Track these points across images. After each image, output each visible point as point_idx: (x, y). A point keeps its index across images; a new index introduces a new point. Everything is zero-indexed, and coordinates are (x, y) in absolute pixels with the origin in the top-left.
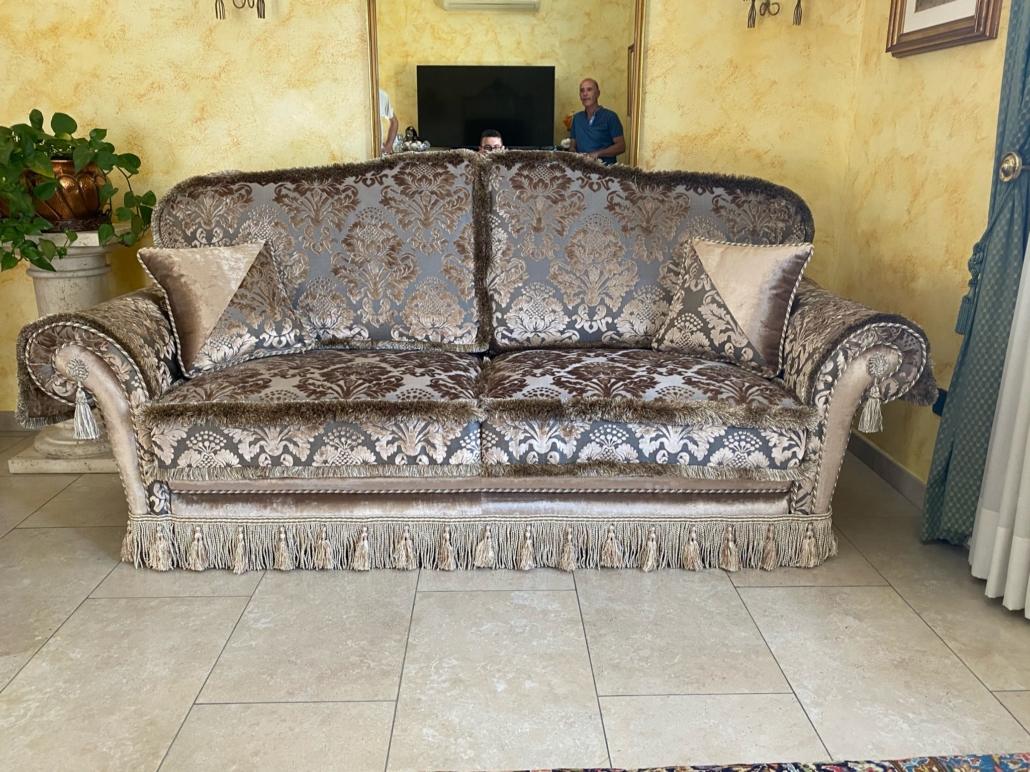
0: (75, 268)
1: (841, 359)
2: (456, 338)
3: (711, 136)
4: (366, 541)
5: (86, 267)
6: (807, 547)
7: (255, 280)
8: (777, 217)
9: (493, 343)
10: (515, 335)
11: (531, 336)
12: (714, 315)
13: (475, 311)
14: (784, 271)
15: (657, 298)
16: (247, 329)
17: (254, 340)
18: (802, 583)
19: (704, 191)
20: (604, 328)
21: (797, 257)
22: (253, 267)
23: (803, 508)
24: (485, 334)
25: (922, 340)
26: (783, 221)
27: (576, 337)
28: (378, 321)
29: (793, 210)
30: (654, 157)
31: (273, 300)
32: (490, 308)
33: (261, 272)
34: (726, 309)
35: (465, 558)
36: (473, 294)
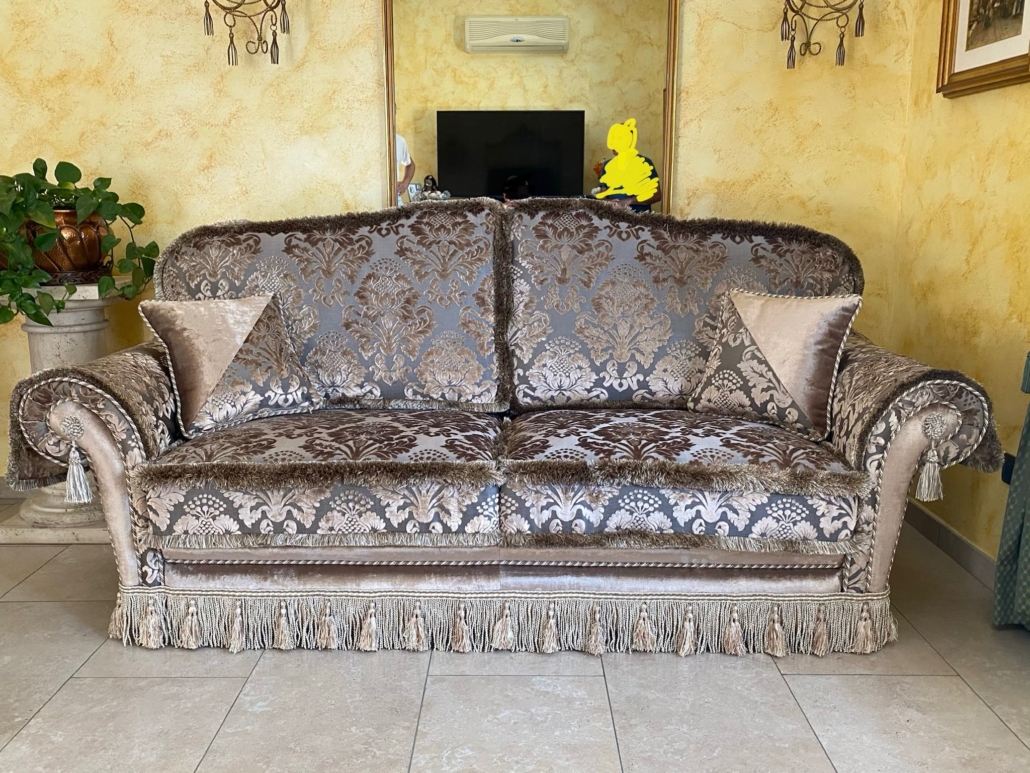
0: (72, 323)
1: (893, 419)
2: (474, 397)
3: (750, 182)
4: (373, 618)
5: (84, 322)
6: (862, 630)
7: (262, 334)
8: (823, 268)
9: (514, 401)
10: (538, 394)
11: (555, 394)
12: (755, 372)
13: (495, 366)
14: (830, 324)
15: (693, 355)
16: (251, 387)
17: (259, 398)
18: (858, 671)
19: (742, 240)
20: (635, 387)
21: (845, 309)
22: (259, 320)
23: (857, 585)
24: (505, 392)
25: (983, 398)
26: (830, 271)
27: (605, 396)
28: (391, 379)
29: (839, 260)
30: (689, 204)
31: (281, 355)
32: (511, 365)
33: (268, 326)
34: (768, 365)
35: (482, 638)
36: (493, 350)
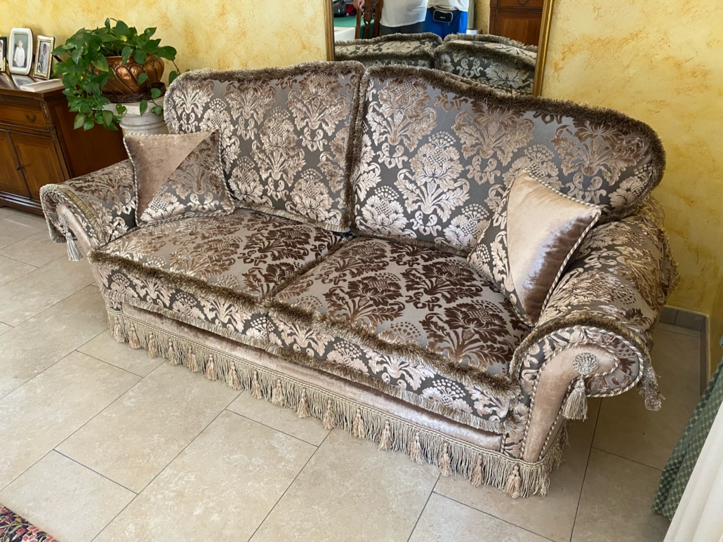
1: (547, 347)
2: (326, 219)
5: (147, 123)
7: (191, 163)
8: (620, 156)
9: (354, 226)
10: (368, 225)
11: (380, 228)
12: (498, 254)
13: (341, 200)
15: (482, 218)
16: (177, 199)
17: (182, 206)
20: (435, 234)
21: (580, 220)
22: (192, 153)
23: (510, 452)
24: (348, 219)
25: (639, 354)
27: (414, 236)
28: (277, 196)
30: (563, 59)
31: (201, 179)
32: (353, 201)
33: (197, 157)
34: (507, 253)
35: (265, 392)
